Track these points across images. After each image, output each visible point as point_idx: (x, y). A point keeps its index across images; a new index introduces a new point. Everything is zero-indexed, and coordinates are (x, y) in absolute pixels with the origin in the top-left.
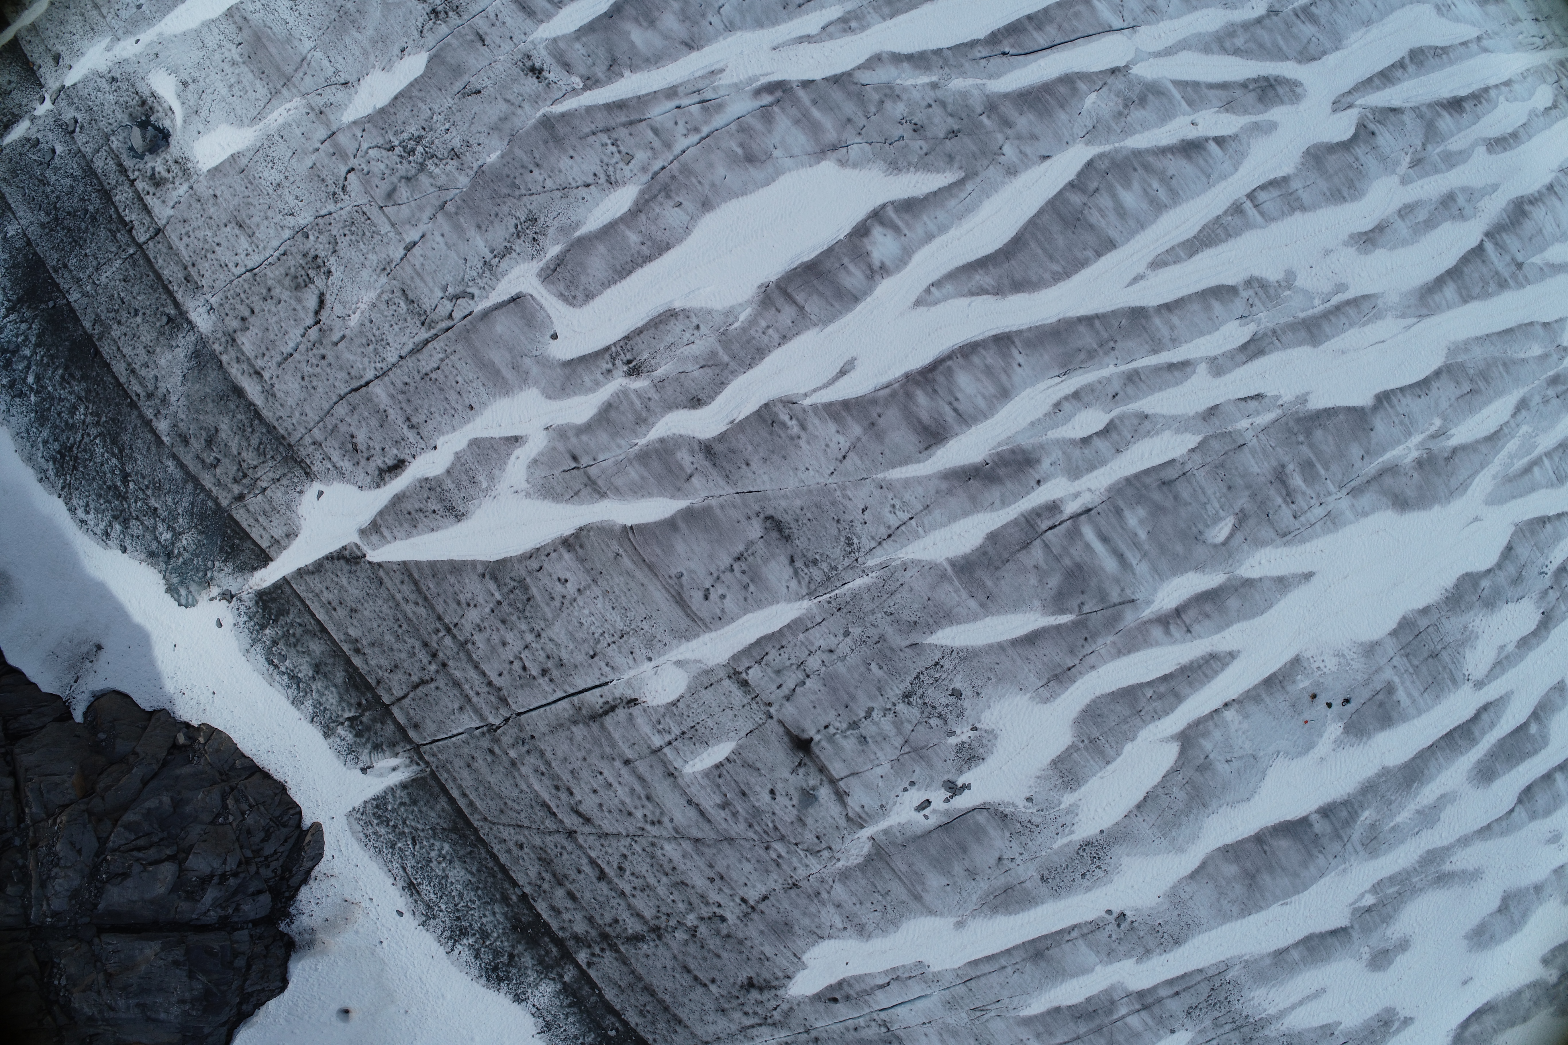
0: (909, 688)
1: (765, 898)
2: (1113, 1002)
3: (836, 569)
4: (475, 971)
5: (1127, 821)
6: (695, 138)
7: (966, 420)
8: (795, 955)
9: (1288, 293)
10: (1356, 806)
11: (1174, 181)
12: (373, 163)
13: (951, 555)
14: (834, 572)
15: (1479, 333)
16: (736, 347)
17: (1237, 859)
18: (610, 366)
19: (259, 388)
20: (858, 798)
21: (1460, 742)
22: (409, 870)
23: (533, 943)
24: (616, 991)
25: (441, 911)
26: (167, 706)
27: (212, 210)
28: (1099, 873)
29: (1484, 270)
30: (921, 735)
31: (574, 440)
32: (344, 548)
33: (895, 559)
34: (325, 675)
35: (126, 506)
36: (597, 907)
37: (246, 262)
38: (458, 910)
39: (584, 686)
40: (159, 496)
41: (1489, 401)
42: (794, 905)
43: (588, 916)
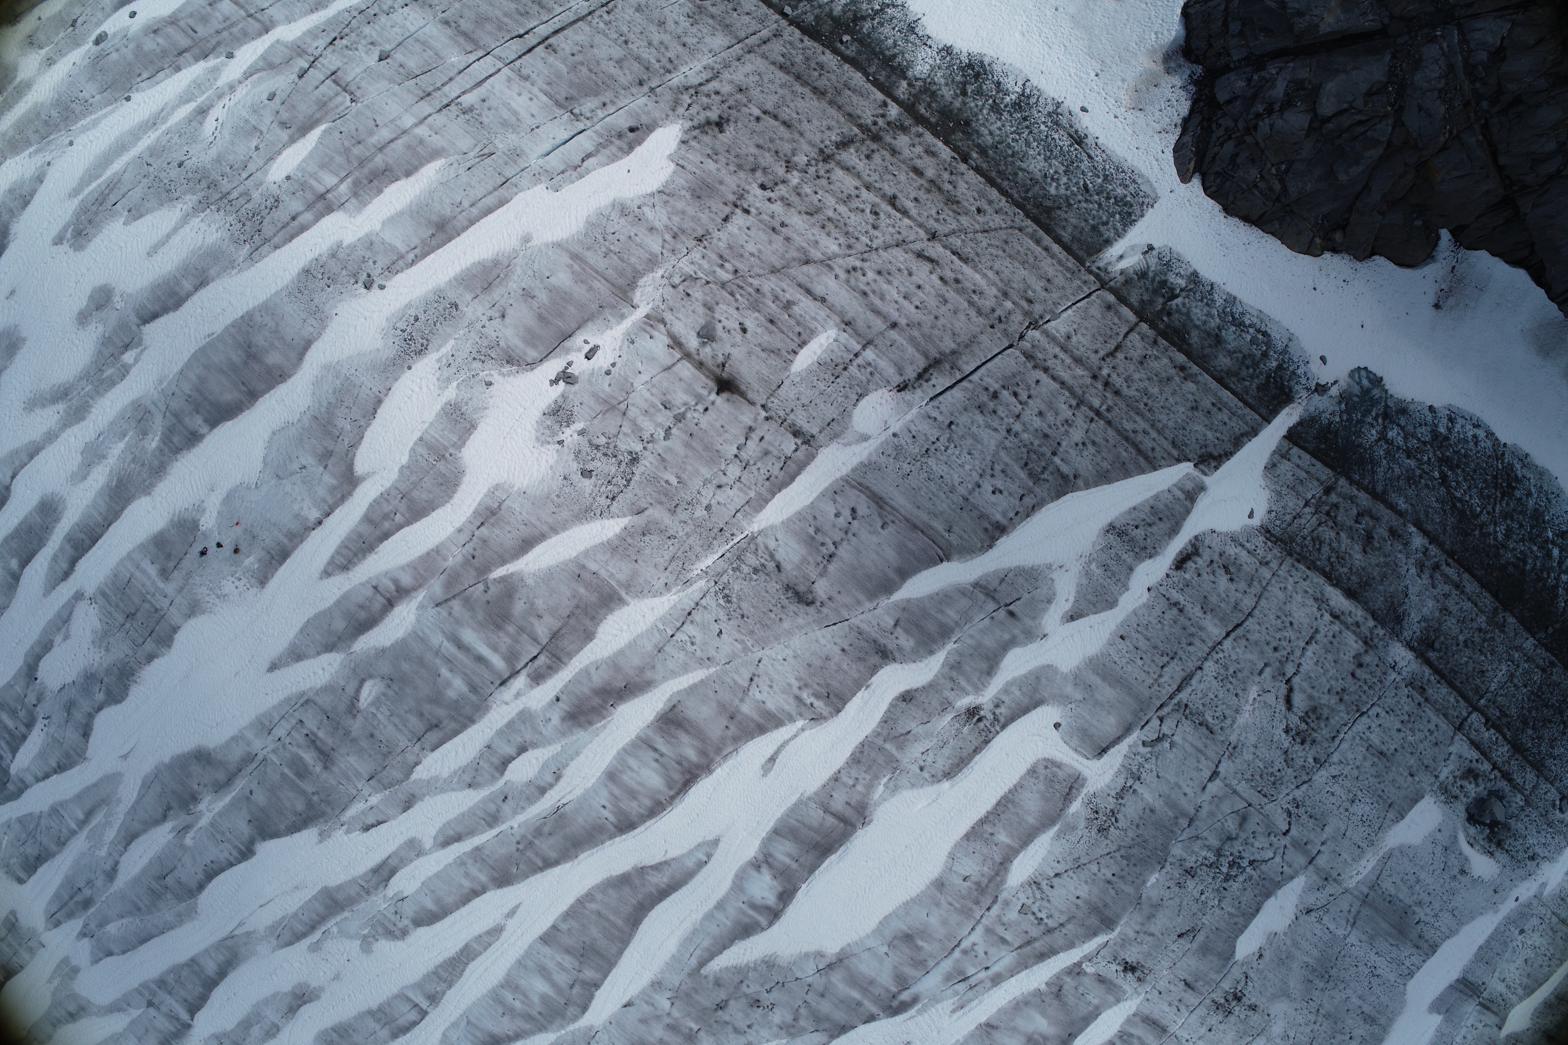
0: (634, 469)
1: (726, 219)
2: (356, 194)
3: (733, 570)
4: (997, 68)
5: (388, 385)
6: (965, 944)
7: (643, 743)
8: (683, 167)
9: (365, 932)
10: (166, 450)
11: (501, 1011)
12: (1267, 845)
13: (625, 610)
14: (735, 565)
15: (172, 933)
16: (881, 759)
17: (269, 370)
18: (997, 712)
19: (1332, 603)
20: (658, 345)
21: (83, 536)
22: (1084, 157)
23: (946, 113)
24: (852, 83)
25: (1044, 123)
26: (1358, 265)
27: (1412, 761)
28: (402, 325)
29: (183, 993)
30: (611, 423)
31: (1017, 632)
32: (1216, 468)
33: (679, 591)
34: (1209, 334)
35: (1438, 453)
36: (890, 167)
37: (1369, 720)
38: (1027, 127)
39: (953, 391)
40: (1407, 471)
41: (144, 871)
42: (696, 220)
43: (897, 156)
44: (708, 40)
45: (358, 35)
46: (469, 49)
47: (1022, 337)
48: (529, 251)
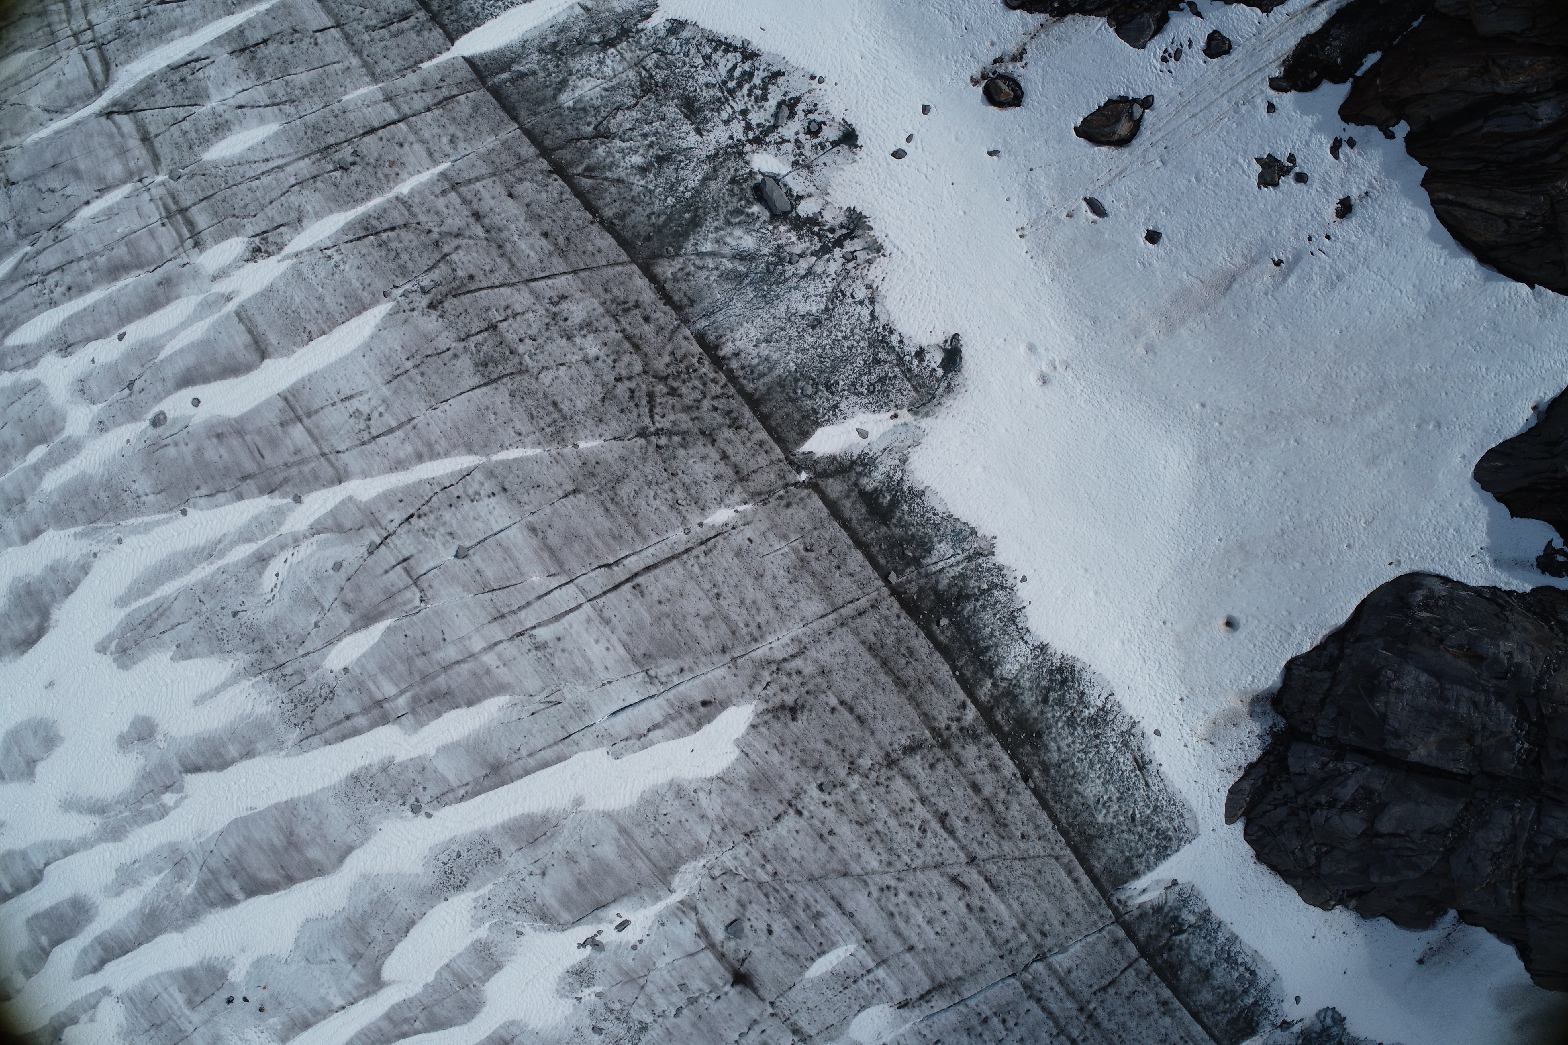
0: (641, 1037)
1: (777, 818)
2: (413, 711)
4: (1086, 676)
5: (423, 910)
8: (747, 755)
10: (201, 901)
17: (308, 862)
20: (686, 932)
21: (113, 944)
22: (1142, 785)
23: (1022, 722)
24: (938, 677)
25: (1114, 743)
26: (1363, 922)
28: (444, 857)
30: (629, 994)
34: (1200, 970)
36: (951, 781)
38: (1096, 746)
39: (948, 1013)
42: (748, 814)
43: (961, 768)
44: (803, 605)
45: (437, 519)
46: (553, 571)
47: (1026, 967)
48: (579, 816)
